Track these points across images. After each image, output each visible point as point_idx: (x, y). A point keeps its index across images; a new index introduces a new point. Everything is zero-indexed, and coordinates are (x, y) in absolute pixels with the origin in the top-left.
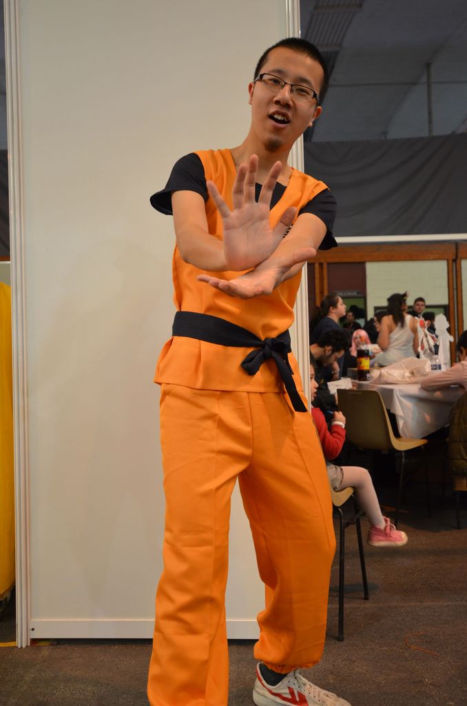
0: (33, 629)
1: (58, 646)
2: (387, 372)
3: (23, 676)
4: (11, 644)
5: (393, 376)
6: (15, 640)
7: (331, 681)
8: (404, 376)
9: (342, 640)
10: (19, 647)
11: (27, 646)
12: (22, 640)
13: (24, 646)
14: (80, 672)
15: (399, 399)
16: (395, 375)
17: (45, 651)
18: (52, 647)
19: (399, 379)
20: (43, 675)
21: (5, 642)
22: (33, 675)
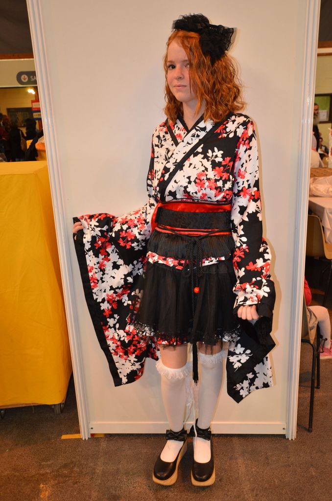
0: (92, 428)
1: (111, 438)
2: (315, 188)
3: (94, 469)
4: (76, 436)
5: (320, 191)
6: (80, 433)
7: (314, 474)
8: (328, 191)
10: (84, 439)
11: (89, 438)
13: (87, 439)
14: (133, 464)
15: (327, 214)
16: (321, 191)
17: (104, 444)
18: (107, 439)
19: (325, 194)
20: (108, 467)
22: (102, 468)
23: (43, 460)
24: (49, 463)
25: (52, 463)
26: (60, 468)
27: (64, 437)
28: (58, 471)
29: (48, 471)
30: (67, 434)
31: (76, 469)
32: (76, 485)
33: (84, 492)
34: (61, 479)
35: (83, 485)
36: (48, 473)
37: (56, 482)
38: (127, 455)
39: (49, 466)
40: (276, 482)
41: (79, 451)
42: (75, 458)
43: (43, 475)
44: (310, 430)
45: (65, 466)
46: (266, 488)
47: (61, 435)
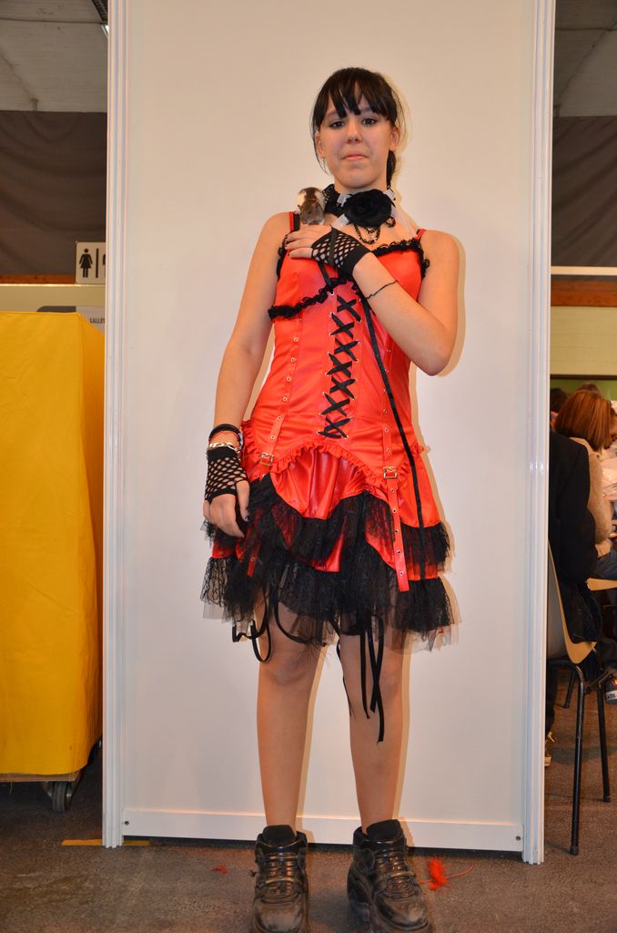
0: (127, 823)
1: (163, 848)
3: (125, 886)
4: (94, 842)
6: (99, 837)
7: (575, 910)
9: (577, 854)
10: (107, 847)
11: (118, 847)
12: (112, 837)
13: (114, 846)
14: (205, 883)
17: (147, 856)
18: (154, 848)
20: (154, 885)
21: (83, 839)
22: (140, 886)
23: (22, 872)
24: (32, 875)
25: (40, 876)
26: (55, 883)
27: (66, 843)
28: (50, 885)
29: (28, 886)
30: (75, 839)
31: (87, 884)
32: (86, 906)
33: (101, 915)
34: (55, 897)
35: (101, 907)
36: (29, 888)
37: (46, 900)
38: (193, 871)
39: (32, 879)
40: (497, 916)
41: (96, 862)
42: (87, 870)
43: (19, 890)
44: (573, 851)
45: (66, 880)
46: (475, 923)
47: (62, 841)
